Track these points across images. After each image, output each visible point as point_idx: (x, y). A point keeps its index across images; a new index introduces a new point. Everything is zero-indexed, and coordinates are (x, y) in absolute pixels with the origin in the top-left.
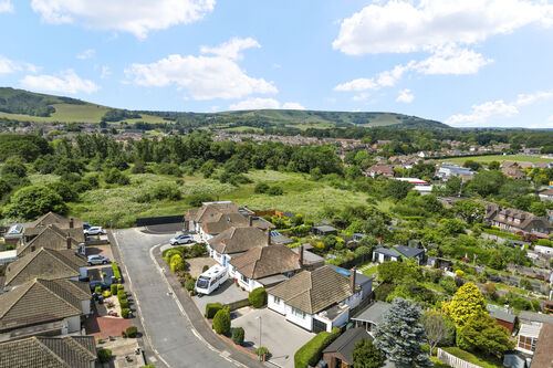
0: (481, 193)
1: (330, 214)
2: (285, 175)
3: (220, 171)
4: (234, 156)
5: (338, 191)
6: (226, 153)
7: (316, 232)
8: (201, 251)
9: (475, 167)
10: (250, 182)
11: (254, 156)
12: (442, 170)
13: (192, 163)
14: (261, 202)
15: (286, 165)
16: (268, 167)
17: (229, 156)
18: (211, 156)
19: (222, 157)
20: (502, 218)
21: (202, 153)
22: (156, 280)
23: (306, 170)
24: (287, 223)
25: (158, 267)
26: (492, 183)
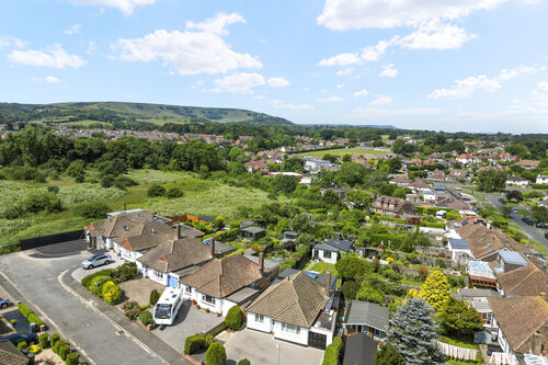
0: (349, 183)
1: (245, 213)
2: (169, 174)
3: (92, 173)
4: (105, 155)
5: (234, 188)
6: (95, 151)
7: (244, 234)
8: (130, 273)
9: (333, 160)
10: (136, 184)
11: (130, 155)
12: (308, 163)
13: (54, 165)
14: (165, 207)
15: (167, 163)
16: (147, 166)
17: (99, 155)
18: (75, 157)
19: (90, 157)
20: (378, 204)
21: (64, 153)
22: (89, 318)
24: (209, 227)
25: (83, 301)
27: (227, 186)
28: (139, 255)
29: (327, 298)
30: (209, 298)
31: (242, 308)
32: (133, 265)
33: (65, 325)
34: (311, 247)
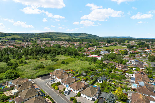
0: (111, 59)
1: (83, 69)
2: (66, 56)
3: (49, 57)
4: (51, 52)
5: (81, 61)
6: (49, 51)
7: (82, 75)
8: (59, 84)
9: (108, 50)
10: (58, 60)
11: (57, 52)
12: (101, 52)
13: (41, 55)
14: (65, 67)
15: (65, 54)
16: (61, 54)
17: (50, 52)
18: (45, 53)
19: (48, 53)
20: (118, 66)
21: (42, 52)
22: (53, 93)
23: (70, 55)
24: (75, 73)
25: (51, 89)
26: (114, 56)
27: (79, 61)
28: (61, 80)
29: (97, 91)
30: (74, 90)
31: (80, 92)
32: (60, 82)
33: (49, 94)
34: (97, 79)
